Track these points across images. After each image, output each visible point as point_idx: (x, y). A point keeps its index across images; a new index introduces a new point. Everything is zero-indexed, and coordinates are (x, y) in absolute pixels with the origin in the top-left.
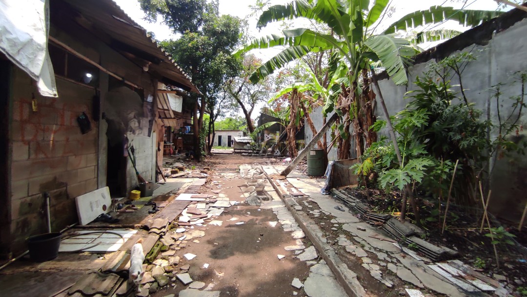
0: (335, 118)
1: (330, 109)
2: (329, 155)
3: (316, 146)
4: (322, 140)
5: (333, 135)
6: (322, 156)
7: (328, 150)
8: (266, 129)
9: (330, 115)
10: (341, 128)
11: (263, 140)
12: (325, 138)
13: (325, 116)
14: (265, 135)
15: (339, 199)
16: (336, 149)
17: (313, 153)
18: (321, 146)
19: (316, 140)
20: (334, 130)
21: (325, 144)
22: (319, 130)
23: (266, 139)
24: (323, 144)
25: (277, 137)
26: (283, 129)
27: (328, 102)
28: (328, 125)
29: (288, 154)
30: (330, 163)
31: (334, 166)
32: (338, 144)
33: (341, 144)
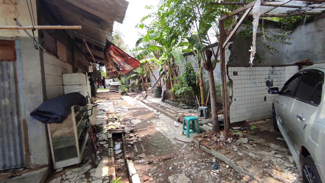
0: (164, 73)
1: (161, 70)
2: (162, 89)
3: (157, 85)
4: (159, 82)
5: (164, 80)
6: (160, 89)
7: (162, 86)
8: (131, 78)
9: (162, 73)
10: (166, 77)
11: (129, 83)
12: (160, 81)
13: (160, 73)
14: (131, 81)
15: (167, 102)
16: (165, 86)
17: (156, 88)
18: (159, 85)
19: (157, 83)
20: (164, 78)
21: (161, 84)
22: (158, 79)
23: (131, 83)
24: (160, 84)
25: (137, 82)
26: (140, 77)
27: (160, 67)
28: (161, 76)
29: (143, 90)
30: (163, 91)
31: (164, 92)
32: (166, 84)
33: (167, 84)
